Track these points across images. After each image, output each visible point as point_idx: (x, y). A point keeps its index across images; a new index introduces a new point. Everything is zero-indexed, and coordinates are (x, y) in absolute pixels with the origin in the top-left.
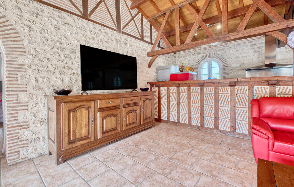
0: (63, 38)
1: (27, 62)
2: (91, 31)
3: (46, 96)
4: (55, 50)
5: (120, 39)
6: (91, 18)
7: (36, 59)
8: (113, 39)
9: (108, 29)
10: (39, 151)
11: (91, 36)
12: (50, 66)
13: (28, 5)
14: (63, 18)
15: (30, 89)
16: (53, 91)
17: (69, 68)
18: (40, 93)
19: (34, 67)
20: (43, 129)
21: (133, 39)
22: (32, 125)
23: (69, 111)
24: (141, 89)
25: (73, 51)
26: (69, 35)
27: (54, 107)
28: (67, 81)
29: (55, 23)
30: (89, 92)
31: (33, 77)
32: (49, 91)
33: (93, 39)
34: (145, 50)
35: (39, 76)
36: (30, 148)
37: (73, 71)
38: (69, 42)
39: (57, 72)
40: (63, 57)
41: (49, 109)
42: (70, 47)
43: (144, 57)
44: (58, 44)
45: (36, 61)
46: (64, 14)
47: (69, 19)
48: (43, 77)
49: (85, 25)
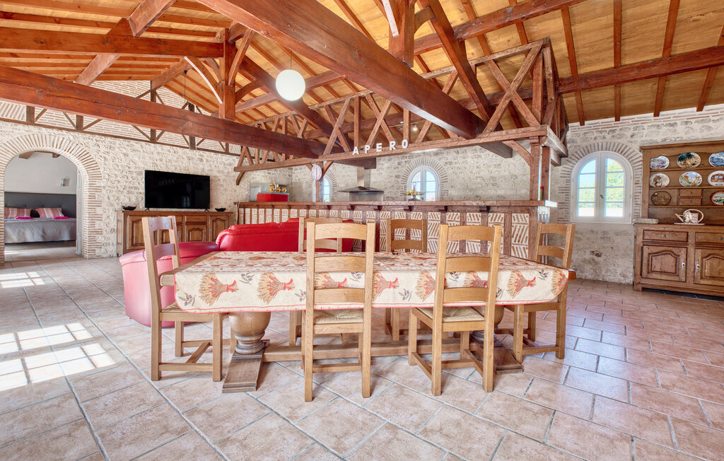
0: (131, 163)
1: (102, 184)
2: (158, 153)
3: (115, 211)
4: (124, 173)
5: (194, 156)
6: (160, 140)
7: (109, 182)
8: (185, 157)
9: (178, 148)
10: (109, 253)
11: (158, 157)
12: (119, 187)
13: (104, 141)
14: (132, 145)
15: (104, 205)
16: (121, 208)
17: (136, 188)
18: (111, 208)
19: (107, 188)
20: (113, 238)
21: (212, 153)
22: (104, 233)
23: (133, 222)
24: (216, 209)
25: (139, 173)
26: (137, 159)
27: (122, 218)
28: (134, 199)
29: (125, 151)
30: (151, 209)
31: (106, 196)
32: (119, 207)
33: (161, 160)
34: (230, 165)
35: (110, 195)
36: (103, 250)
37: (139, 191)
38: (137, 166)
39: (125, 191)
40: (131, 179)
41: (118, 221)
42: (137, 170)
43: (228, 173)
44: (127, 168)
45: (109, 184)
46: (132, 142)
47: (137, 145)
48: (114, 196)
49: (152, 149)
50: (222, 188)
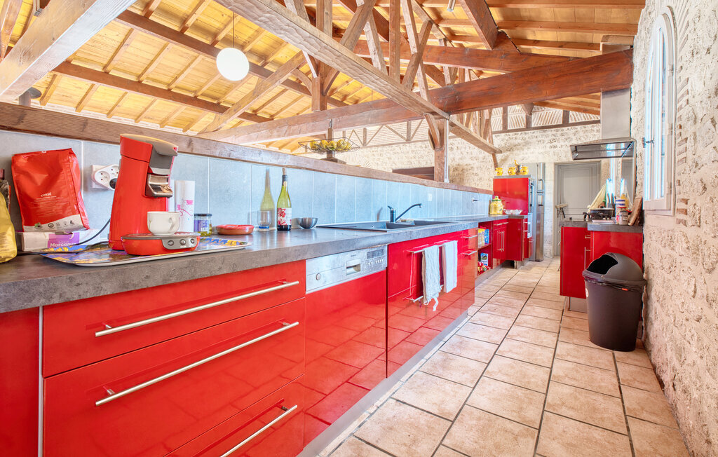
14: (394, 149)
46: (395, 146)
47: (398, 148)
50: (476, 178)
